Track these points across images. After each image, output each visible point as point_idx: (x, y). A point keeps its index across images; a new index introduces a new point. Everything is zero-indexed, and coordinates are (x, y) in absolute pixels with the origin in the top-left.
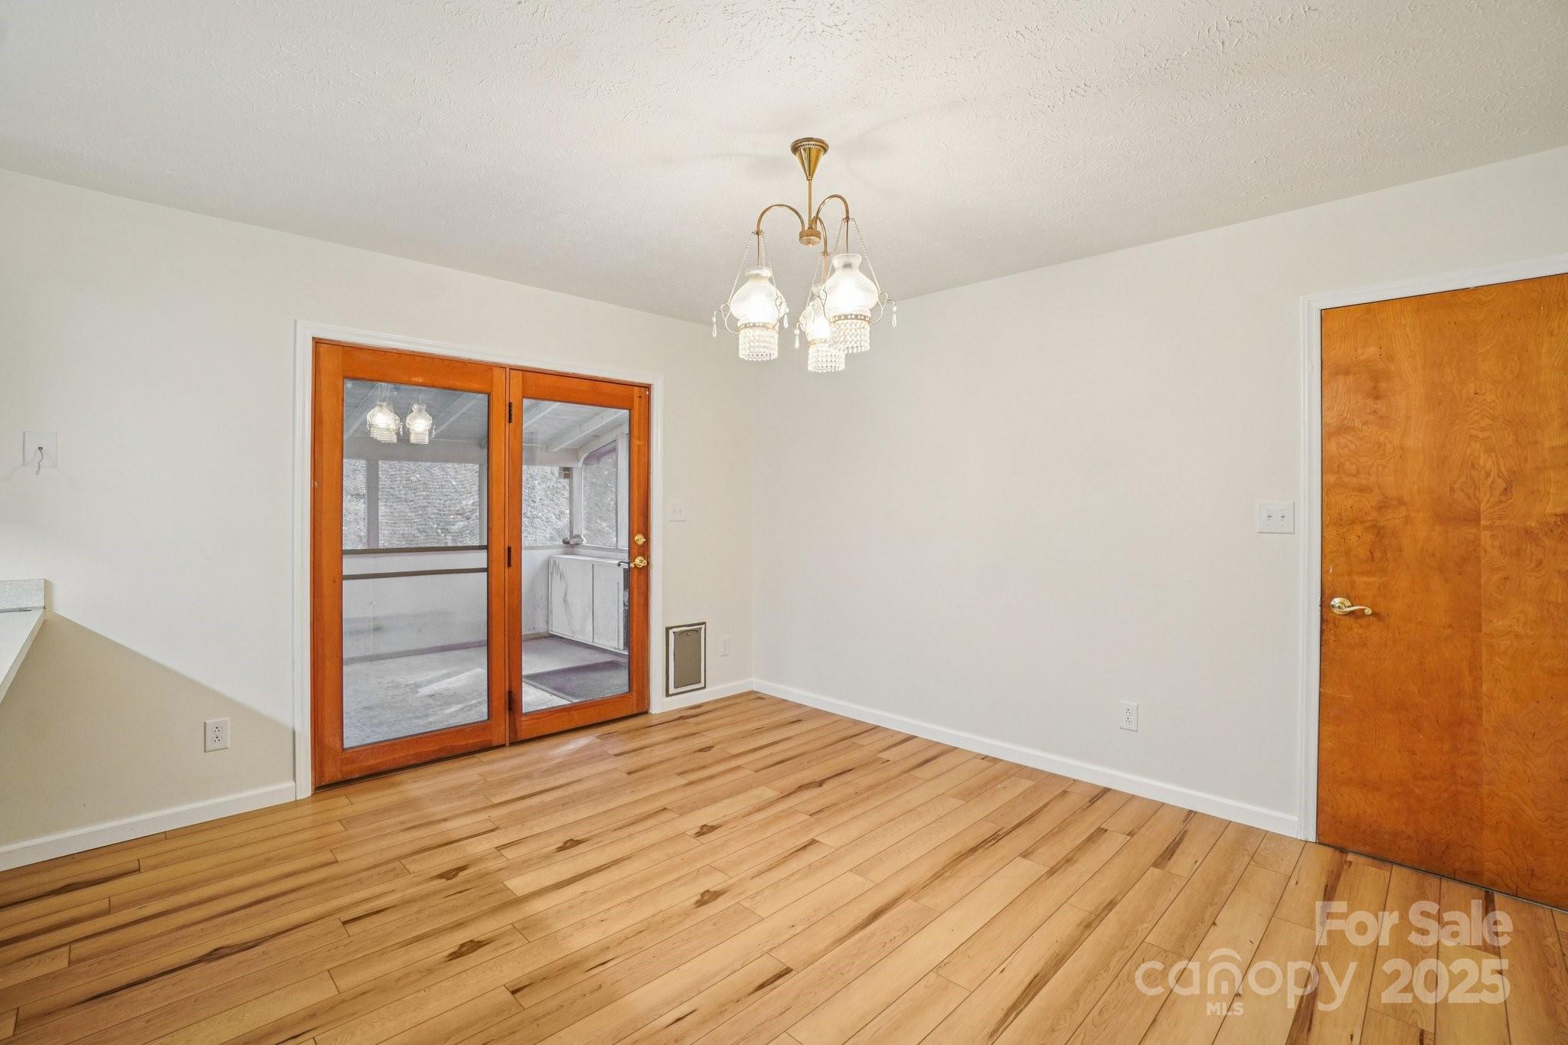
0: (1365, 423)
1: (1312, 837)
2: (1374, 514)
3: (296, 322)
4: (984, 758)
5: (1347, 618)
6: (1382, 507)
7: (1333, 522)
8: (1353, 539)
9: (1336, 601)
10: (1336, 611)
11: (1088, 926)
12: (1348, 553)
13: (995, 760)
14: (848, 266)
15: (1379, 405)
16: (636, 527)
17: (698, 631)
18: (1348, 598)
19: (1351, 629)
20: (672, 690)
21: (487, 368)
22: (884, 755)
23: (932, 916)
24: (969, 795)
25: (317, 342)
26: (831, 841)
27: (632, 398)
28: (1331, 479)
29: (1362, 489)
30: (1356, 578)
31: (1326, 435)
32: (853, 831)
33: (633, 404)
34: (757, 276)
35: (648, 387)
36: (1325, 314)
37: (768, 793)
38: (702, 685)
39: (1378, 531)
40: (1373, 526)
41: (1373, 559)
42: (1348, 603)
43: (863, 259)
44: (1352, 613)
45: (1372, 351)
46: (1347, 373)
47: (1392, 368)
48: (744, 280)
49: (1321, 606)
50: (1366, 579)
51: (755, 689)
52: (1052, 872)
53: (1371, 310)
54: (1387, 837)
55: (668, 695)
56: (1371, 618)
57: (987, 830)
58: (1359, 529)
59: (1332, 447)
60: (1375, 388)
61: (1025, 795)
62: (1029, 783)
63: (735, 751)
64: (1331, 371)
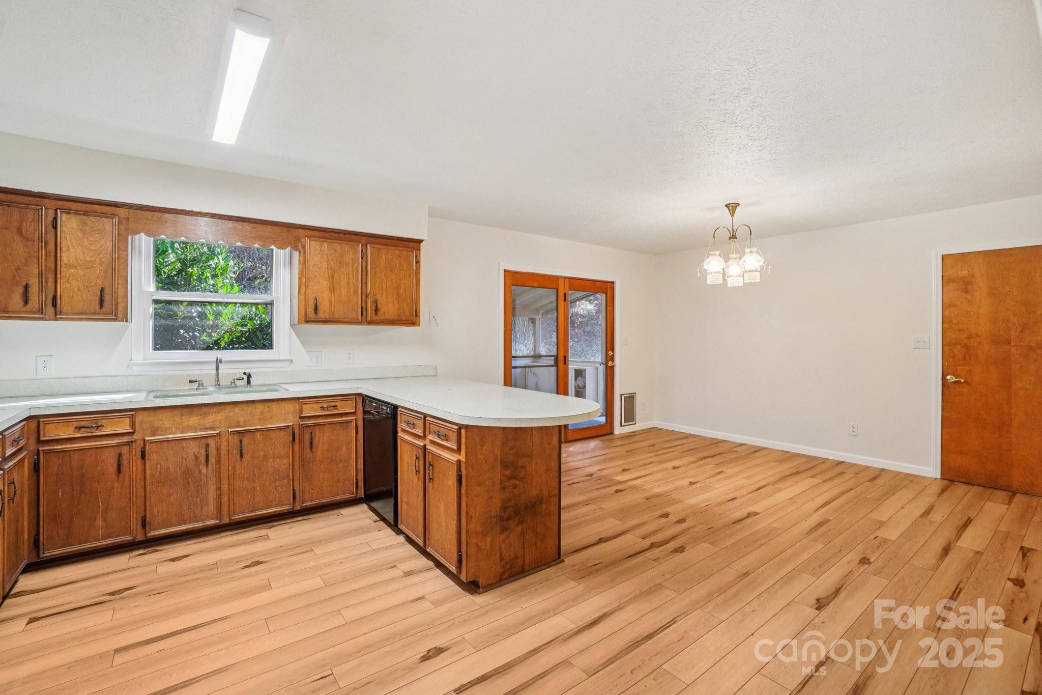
0: (962, 303)
1: (939, 476)
2: (965, 341)
3: (499, 264)
4: (782, 451)
5: (954, 384)
6: (969, 337)
7: (948, 344)
8: (956, 351)
9: (949, 377)
10: (949, 381)
11: (843, 493)
12: (954, 357)
13: (788, 452)
14: (751, 252)
15: (969, 296)
16: (609, 347)
17: (633, 397)
18: (954, 375)
19: (955, 388)
20: (623, 424)
21: (556, 278)
22: (733, 449)
23: (779, 490)
24: (780, 461)
25: (505, 271)
26: (730, 472)
27: (607, 288)
28: (946, 326)
29: (960, 330)
30: (958, 368)
31: (945, 307)
32: (737, 469)
33: (607, 291)
34: (714, 254)
35: (613, 283)
36: (944, 257)
37: (692, 459)
38: (634, 422)
39: (967, 347)
40: (966, 346)
41: (965, 359)
42: (954, 378)
43: (757, 249)
44: (956, 382)
45: (965, 273)
46: (953, 281)
47: (973, 280)
48: (709, 255)
49: (942, 379)
50: (962, 367)
51: (656, 426)
52: (824, 481)
53: (964, 256)
54: (972, 474)
55: (621, 426)
56: (964, 384)
57: (793, 471)
58: (959, 347)
59: (947, 313)
60: (966, 288)
61: (805, 462)
62: (806, 459)
63: (666, 446)
64: (947, 281)
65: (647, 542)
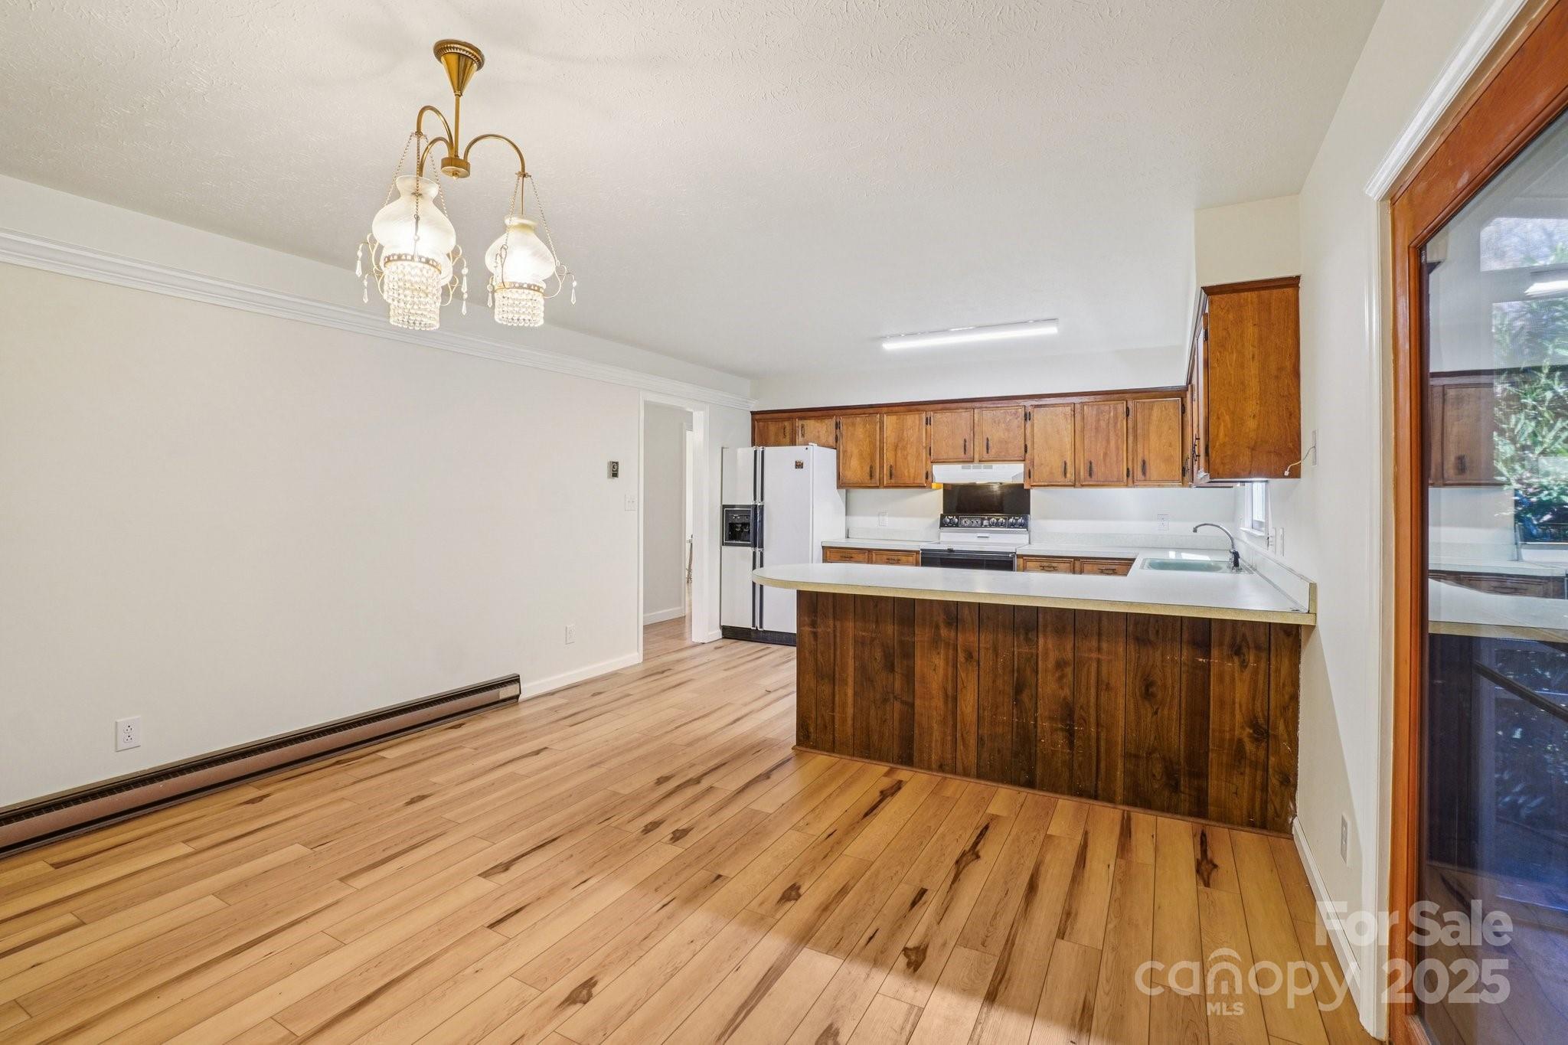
65: (705, 784)
